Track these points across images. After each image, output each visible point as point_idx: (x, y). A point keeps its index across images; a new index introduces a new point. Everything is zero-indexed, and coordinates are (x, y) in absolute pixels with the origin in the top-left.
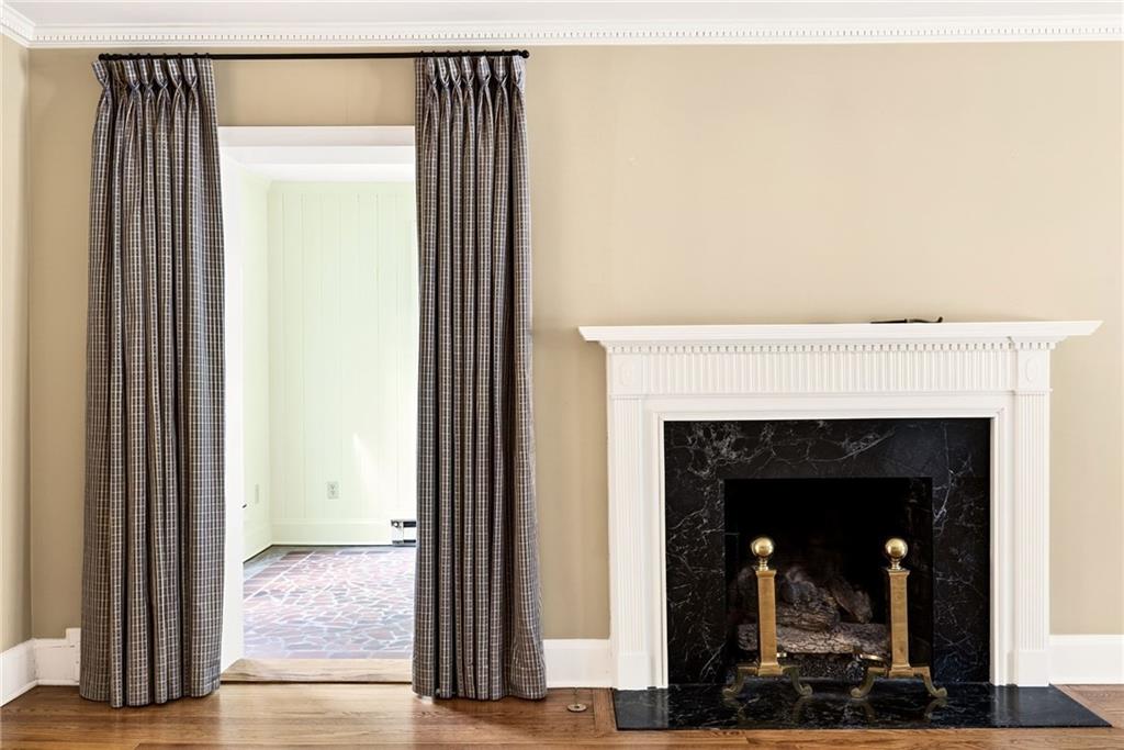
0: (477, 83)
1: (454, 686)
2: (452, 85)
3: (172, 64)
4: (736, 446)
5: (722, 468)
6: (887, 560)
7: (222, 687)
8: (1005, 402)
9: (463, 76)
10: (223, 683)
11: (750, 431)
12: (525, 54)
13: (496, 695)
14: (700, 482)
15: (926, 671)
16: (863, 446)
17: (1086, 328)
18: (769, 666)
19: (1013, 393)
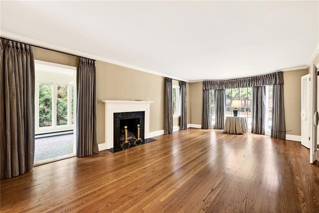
0: (88, 63)
1: (85, 155)
2: (84, 62)
3: (23, 45)
4: (121, 116)
5: (120, 118)
6: (138, 127)
7: (34, 168)
8: (146, 109)
9: (86, 62)
10: (34, 167)
11: (123, 114)
12: (95, 60)
13: (92, 154)
14: (117, 120)
15: (141, 139)
16: (134, 115)
17: (153, 102)
18: (127, 142)
19: (147, 109)
